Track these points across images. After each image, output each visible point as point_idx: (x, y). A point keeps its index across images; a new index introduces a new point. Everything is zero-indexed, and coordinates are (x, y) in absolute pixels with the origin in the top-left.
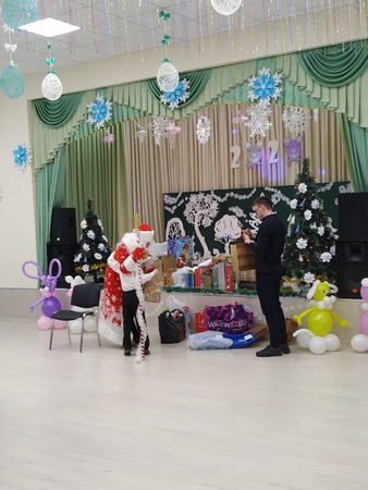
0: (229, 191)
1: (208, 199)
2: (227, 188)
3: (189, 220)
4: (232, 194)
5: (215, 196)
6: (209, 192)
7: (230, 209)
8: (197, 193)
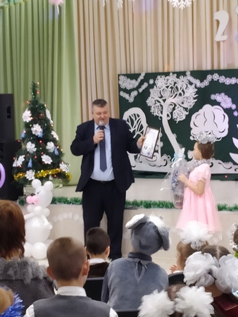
0: (212, 72)
1: (181, 83)
2: (209, 68)
3: (155, 111)
4: (216, 77)
5: (192, 79)
6: (184, 74)
7: (213, 97)
8: (167, 74)
